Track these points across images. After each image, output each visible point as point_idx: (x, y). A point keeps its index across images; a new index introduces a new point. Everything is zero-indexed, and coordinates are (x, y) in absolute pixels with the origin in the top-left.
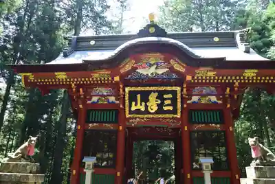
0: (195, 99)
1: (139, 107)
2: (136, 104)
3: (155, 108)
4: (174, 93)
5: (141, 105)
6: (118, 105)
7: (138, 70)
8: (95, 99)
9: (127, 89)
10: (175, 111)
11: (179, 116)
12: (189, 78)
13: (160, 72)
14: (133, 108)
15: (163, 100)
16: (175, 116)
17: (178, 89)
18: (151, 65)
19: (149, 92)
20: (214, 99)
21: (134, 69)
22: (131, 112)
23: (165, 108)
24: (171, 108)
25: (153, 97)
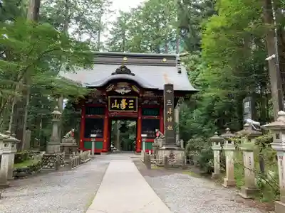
0: (146, 102)
1: (116, 106)
2: (114, 105)
3: (124, 108)
4: (134, 100)
6: (104, 104)
7: (117, 91)
9: (109, 97)
10: (135, 109)
11: (136, 111)
12: (140, 95)
13: (127, 91)
14: (113, 107)
15: (128, 103)
17: (137, 98)
18: (122, 88)
19: (121, 99)
20: (156, 102)
21: (113, 90)
22: (111, 109)
23: (130, 107)
24: (132, 107)
25: (123, 101)
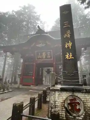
1: (40, 57)
2: (39, 56)
3: (45, 57)
4: (50, 52)
5: (40, 56)
8: (27, 55)
9: (36, 51)
14: (38, 57)
15: (47, 54)
16: (51, 59)
17: (52, 50)
18: (40, 43)
22: (38, 59)
23: (48, 57)
24: (50, 57)
25: (44, 54)
